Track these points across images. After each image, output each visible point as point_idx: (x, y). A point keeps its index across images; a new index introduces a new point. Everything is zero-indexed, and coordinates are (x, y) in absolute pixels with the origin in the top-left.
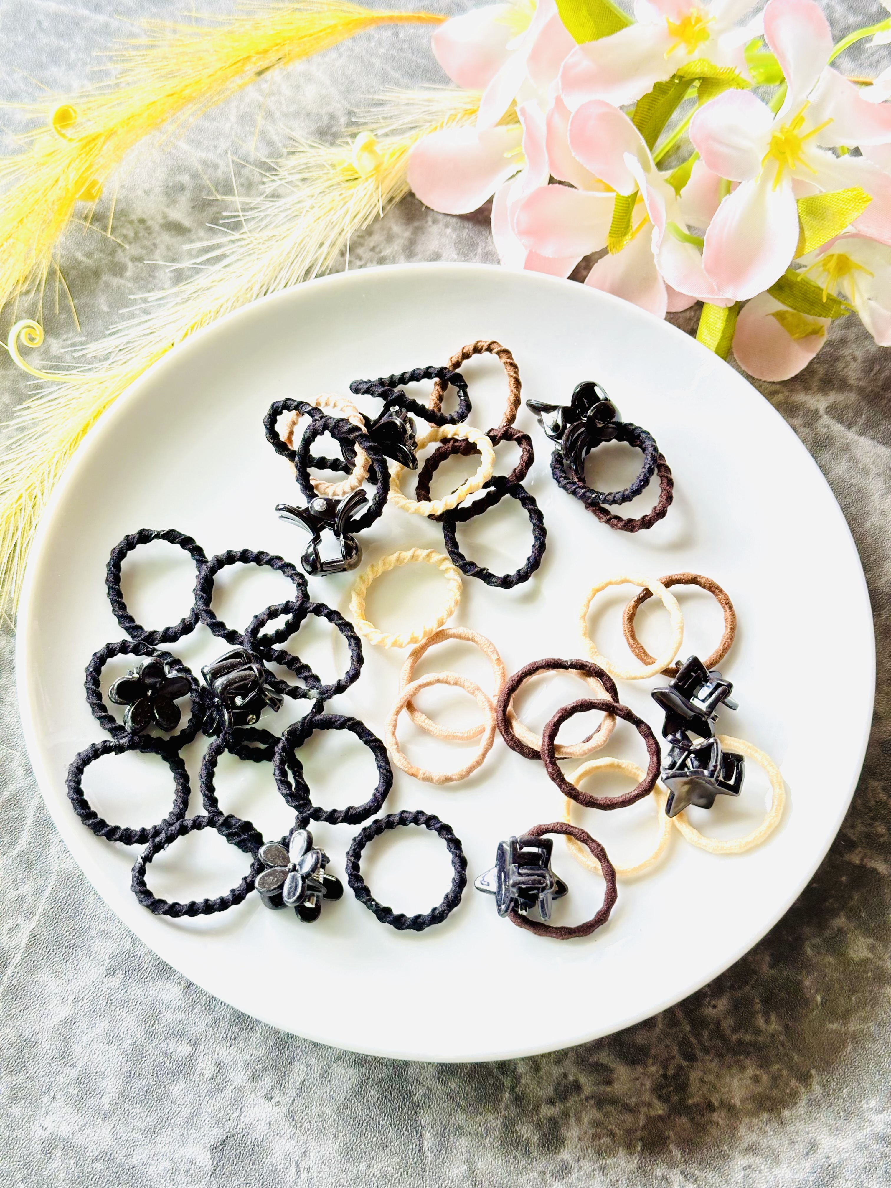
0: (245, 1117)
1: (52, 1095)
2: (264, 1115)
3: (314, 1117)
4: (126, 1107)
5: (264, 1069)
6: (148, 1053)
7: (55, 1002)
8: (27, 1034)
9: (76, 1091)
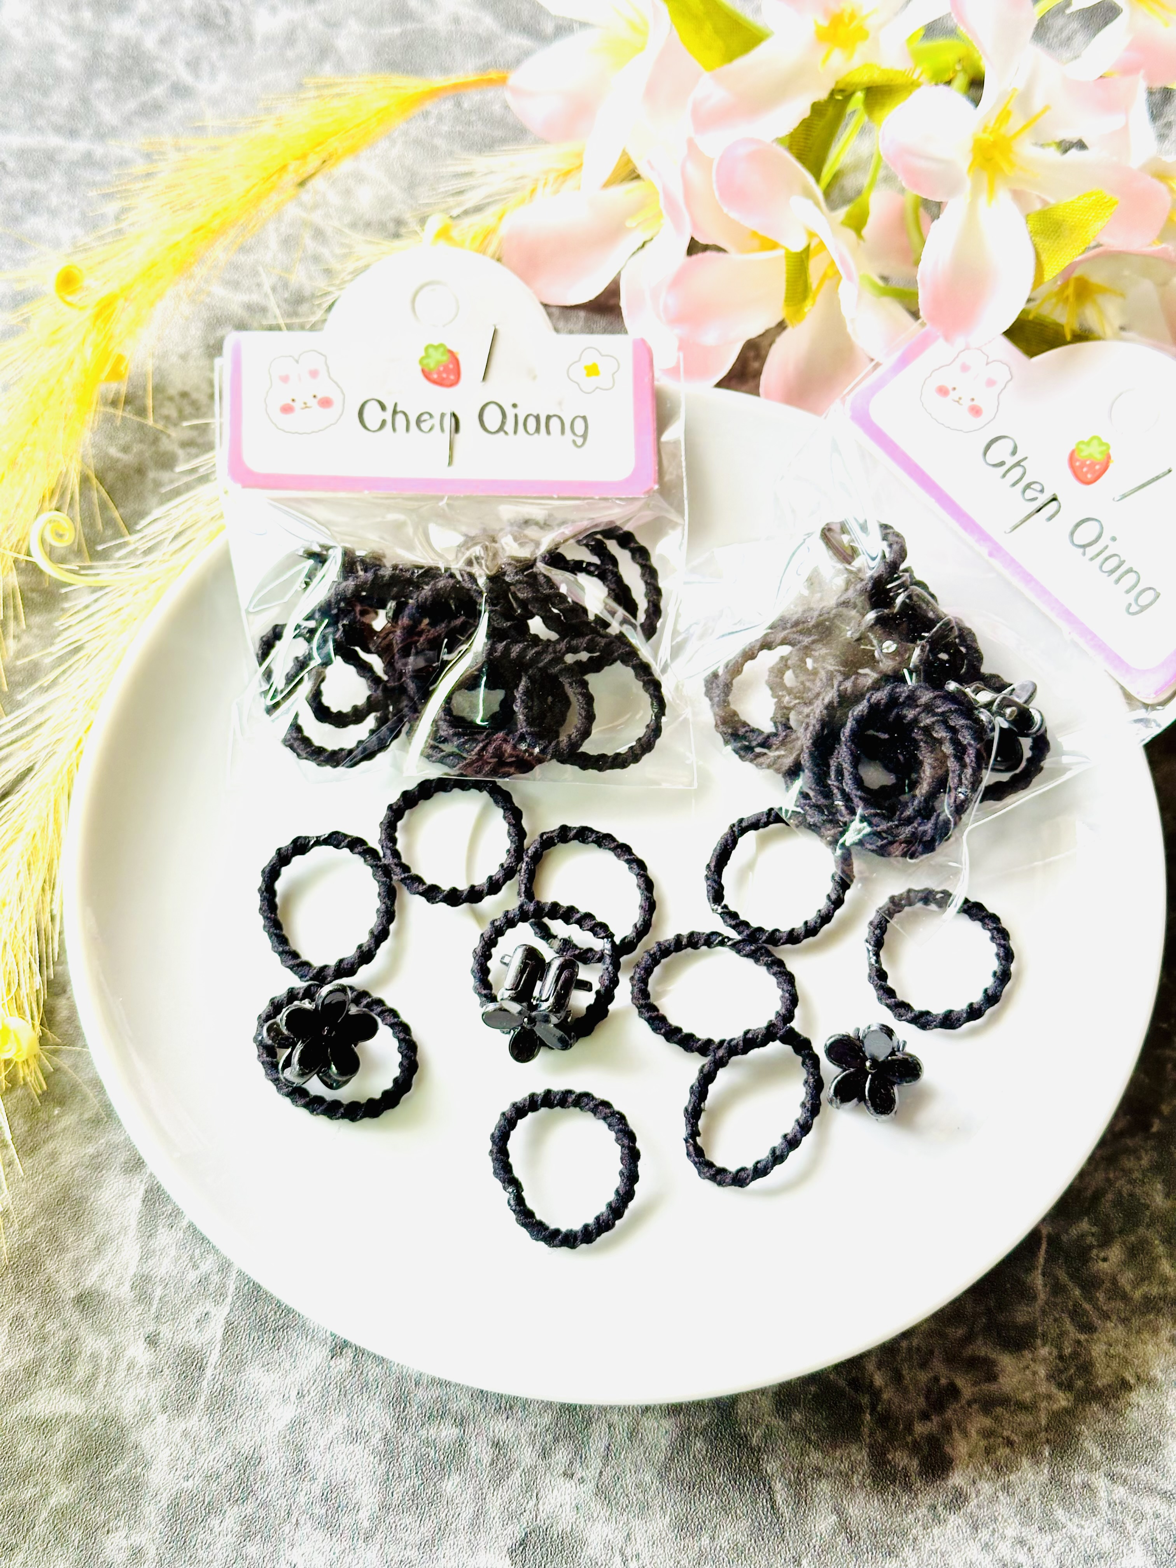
0: (544, 1504)
1: (294, 1521)
2: (568, 1498)
3: (631, 1489)
4: (390, 1519)
5: (556, 1440)
6: (404, 1446)
7: (275, 1402)
8: (246, 1450)
9: (324, 1511)
